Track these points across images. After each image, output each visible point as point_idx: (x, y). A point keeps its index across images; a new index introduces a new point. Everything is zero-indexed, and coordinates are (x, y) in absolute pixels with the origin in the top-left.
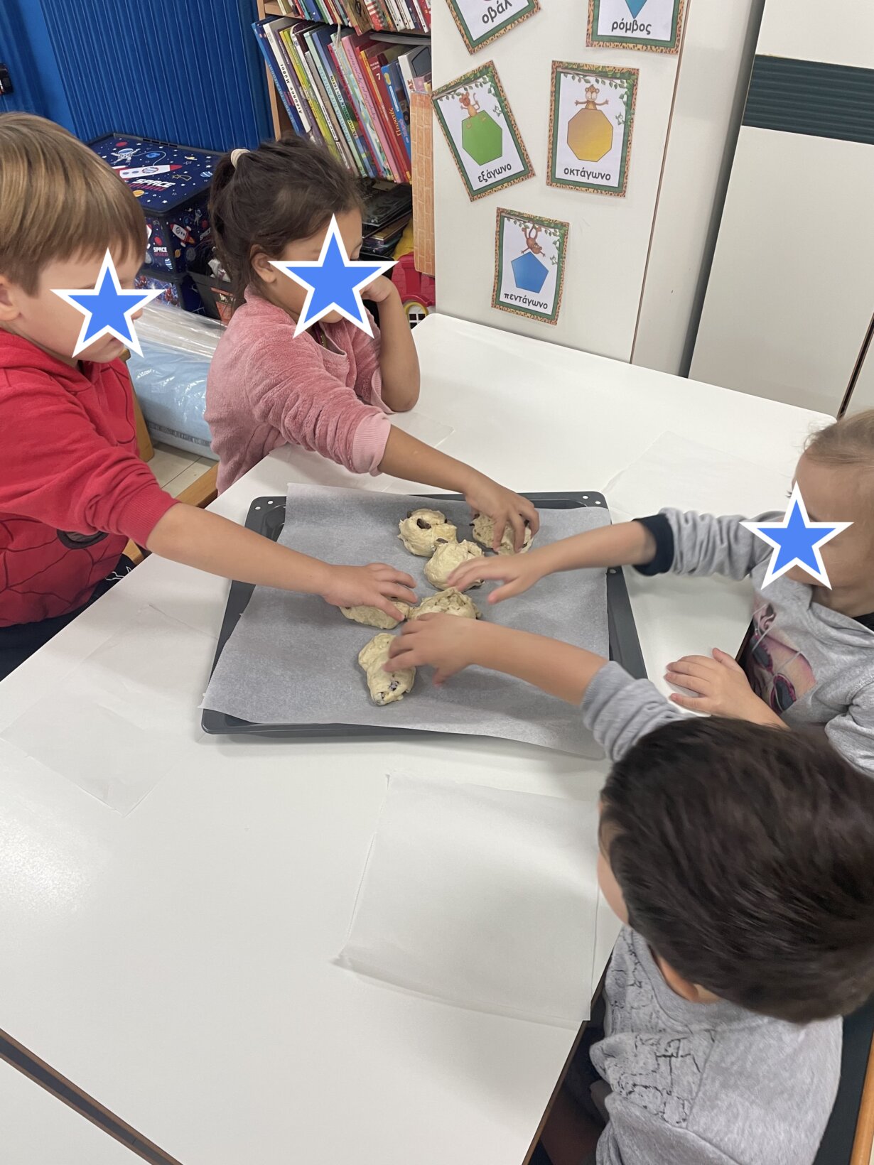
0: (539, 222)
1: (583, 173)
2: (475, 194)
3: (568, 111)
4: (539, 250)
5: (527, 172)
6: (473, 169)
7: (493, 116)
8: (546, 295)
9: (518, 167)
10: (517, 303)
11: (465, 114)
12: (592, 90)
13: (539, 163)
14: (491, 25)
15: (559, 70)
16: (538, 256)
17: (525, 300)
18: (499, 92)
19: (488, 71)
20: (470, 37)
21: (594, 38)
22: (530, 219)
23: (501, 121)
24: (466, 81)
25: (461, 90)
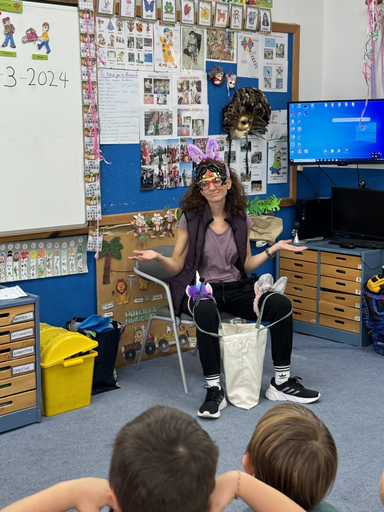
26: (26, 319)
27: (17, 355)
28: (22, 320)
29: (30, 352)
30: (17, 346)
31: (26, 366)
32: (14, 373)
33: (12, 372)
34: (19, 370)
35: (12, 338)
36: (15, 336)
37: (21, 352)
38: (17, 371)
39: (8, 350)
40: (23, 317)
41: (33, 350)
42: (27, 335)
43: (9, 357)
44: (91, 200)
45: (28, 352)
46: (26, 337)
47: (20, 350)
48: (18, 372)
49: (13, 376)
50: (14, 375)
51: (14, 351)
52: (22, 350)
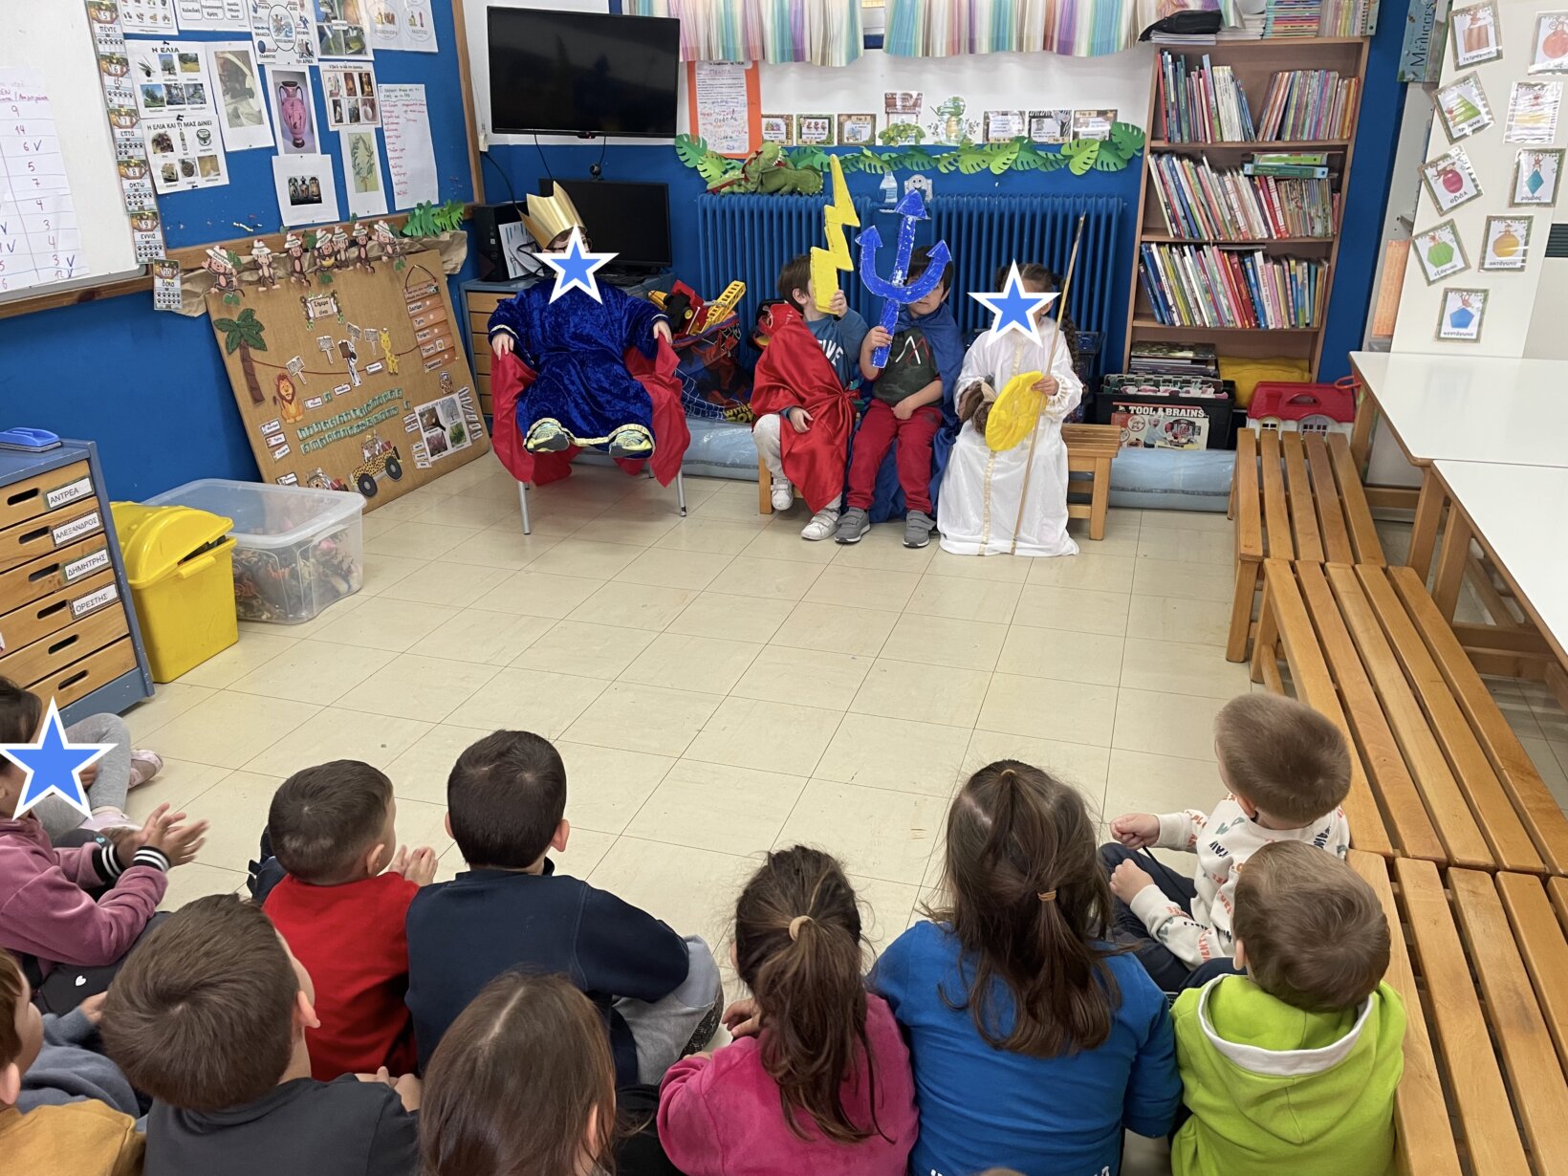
0: (1469, 291)
1: (1501, 263)
2: (1430, 283)
3: (1494, 236)
4: (1470, 305)
5: (1467, 266)
6: (1432, 270)
7: (1450, 244)
8: (1472, 329)
9: (1461, 265)
10: (1453, 336)
11: (1432, 244)
12: (1509, 226)
13: (1475, 261)
14: (1455, 203)
15: (1489, 220)
16: (1469, 309)
17: (1458, 334)
18: (1455, 232)
19: (1451, 224)
20: (1441, 209)
21: (1513, 204)
22: (1465, 290)
23: (1454, 245)
24: (1435, 229)
25: (1432, 234)
26: (77, 495)
27: (76, 574)
28: (69, 498)
29: (101, 563)
30: (72, 557)
31: (99, 594)
32: (77, 613)
33: (73, 612)
34: (87, 604)
35: (58, 541)
36: (62, 535)
37: (83, 566)
38: (82, 607)
39: (55, 568)
40: (70, 492)
41: (106, 557)
42: (89, 527)
43: (59, 582)
44: (142, 218)
45: (97, 565)
46: (86, 533)
47: (79, 563)
48: (85, 609)
49: (77, 619)
50: (80, 615)
51: (67, 568)
52: (83, 561)
